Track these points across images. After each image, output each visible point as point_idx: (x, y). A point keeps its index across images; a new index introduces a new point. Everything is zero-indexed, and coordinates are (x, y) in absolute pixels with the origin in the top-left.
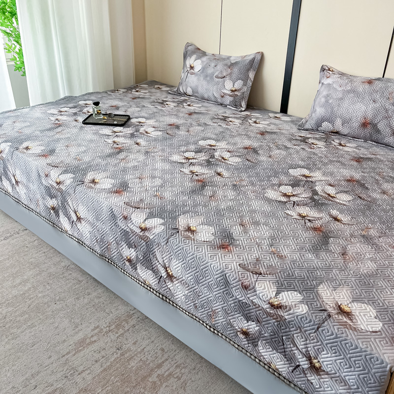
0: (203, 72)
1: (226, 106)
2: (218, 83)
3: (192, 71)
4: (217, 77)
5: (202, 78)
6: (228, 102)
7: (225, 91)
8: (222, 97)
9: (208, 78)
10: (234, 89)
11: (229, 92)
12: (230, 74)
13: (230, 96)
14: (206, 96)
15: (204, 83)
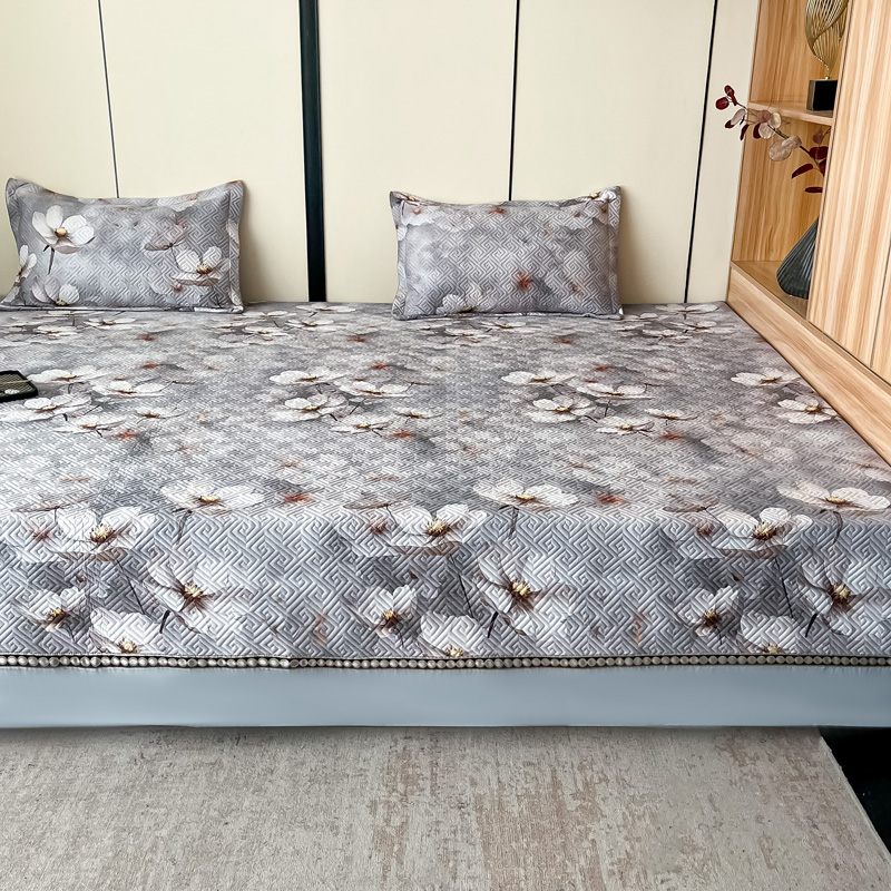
0: (103, 242)
1: (190, 310)
2: (157, 262)
3: (65, 244)
4: (150, 248)
5: (106, 258)
6: (197, 300)
7: (185, 277)
8: (178, 290)
9: (125, 255)
10: (204, 268)
11: (194, 277)
12: (186, 237)
13: (199, 284)
14: (126, 296)
15: (118, 268)
